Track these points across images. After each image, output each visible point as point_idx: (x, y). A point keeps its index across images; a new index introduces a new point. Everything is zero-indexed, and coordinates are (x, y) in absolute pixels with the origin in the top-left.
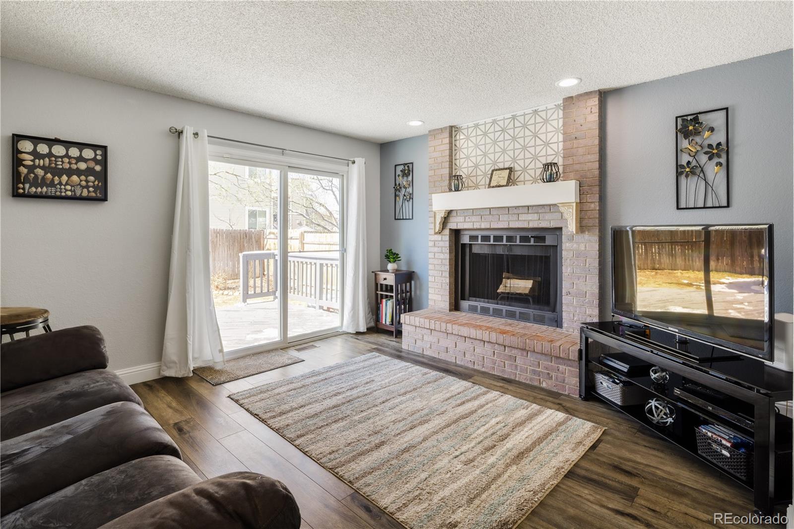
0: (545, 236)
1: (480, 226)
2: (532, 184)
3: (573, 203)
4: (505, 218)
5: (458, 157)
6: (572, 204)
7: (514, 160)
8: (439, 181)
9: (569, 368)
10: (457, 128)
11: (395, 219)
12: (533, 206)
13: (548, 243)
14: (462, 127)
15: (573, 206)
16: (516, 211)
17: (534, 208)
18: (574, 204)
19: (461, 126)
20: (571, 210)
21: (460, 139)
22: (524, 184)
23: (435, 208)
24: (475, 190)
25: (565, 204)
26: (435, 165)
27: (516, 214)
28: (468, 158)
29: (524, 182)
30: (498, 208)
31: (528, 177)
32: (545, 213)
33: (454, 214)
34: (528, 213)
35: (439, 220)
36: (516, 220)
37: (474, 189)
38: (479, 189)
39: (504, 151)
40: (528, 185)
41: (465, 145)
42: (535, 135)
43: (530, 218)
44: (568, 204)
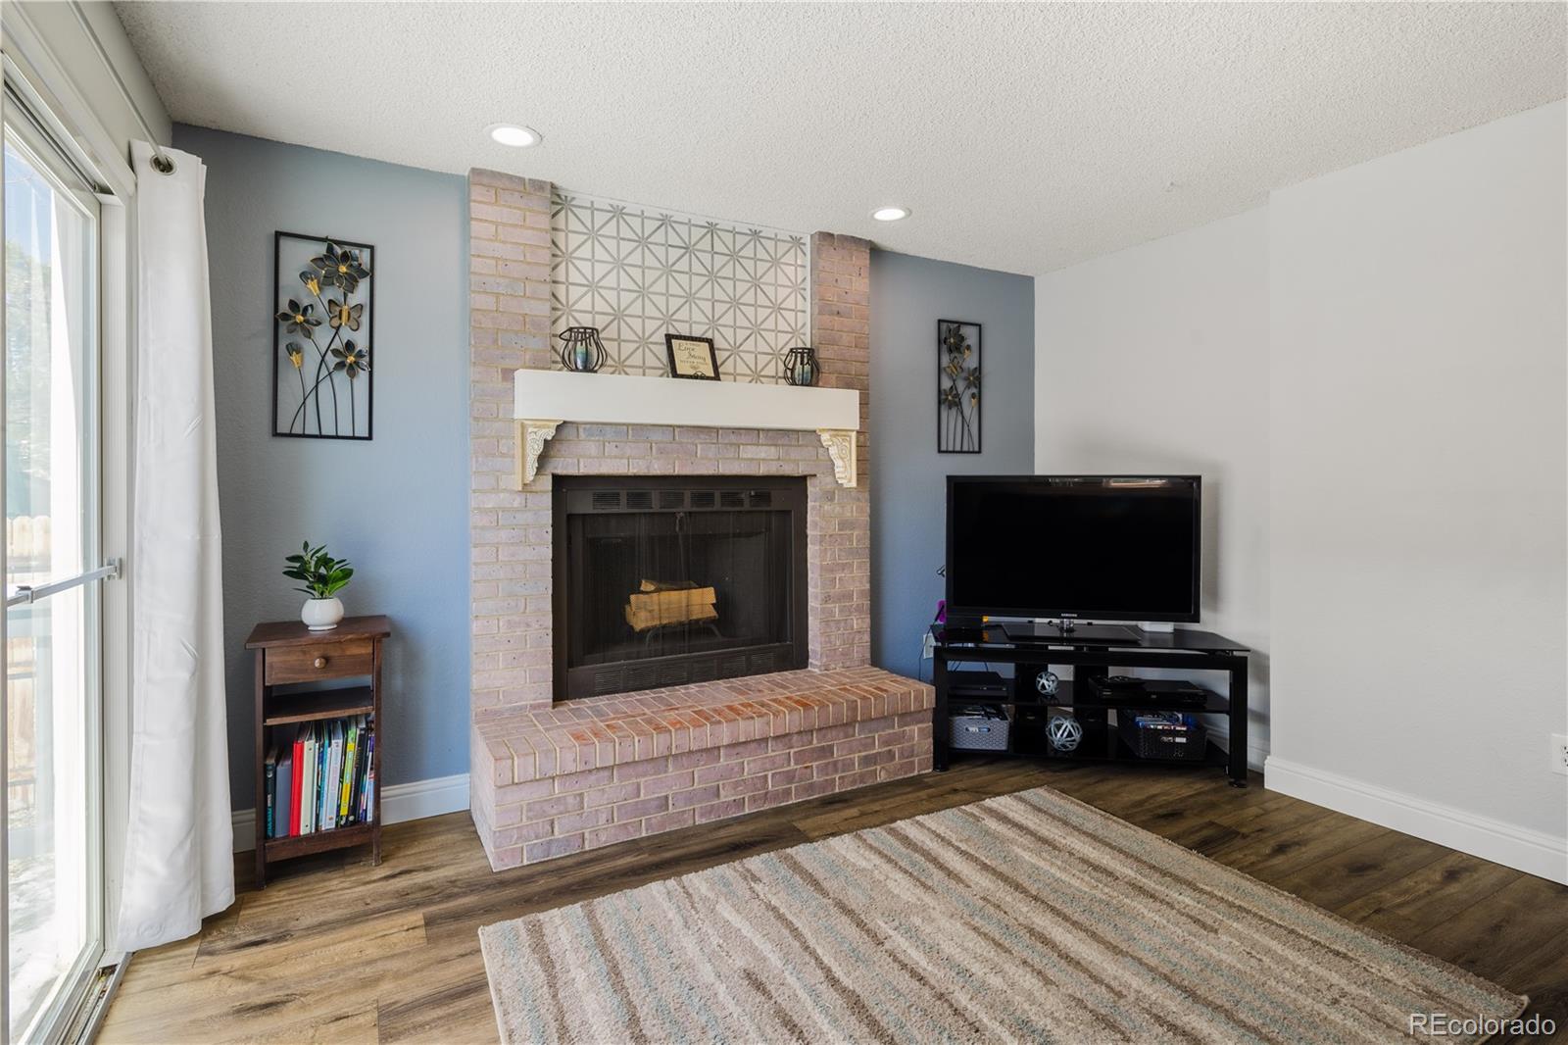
0: (769, 493)
1: (648, 467)
2: (750, 382)
3: (853, 431)
4: (712, 451)
5: (562, 278)
6: (850, 433)
7: (713, 323)
8: (516, 333)
9: (920, 725)
10: (559, 196)
11: (276, 434)
12: (769, 430)
13: (775, 506)
14: (573, 198)
15: (850, 437)
16: (733, 438)
17: (770, 434)
18: (854, 434)
19: (573, 195)
20: (847, 444)
21: (568, 231)
22: (735, 381)
23: (522, 410)
24: (616, 376)
25: (840, 433)
26: (501, 280)
27: (734, 444)
28: (593, 286)
29: (735, 376)
30: (694, 427)
31: (741, 368)
32: (791, 446)
33: (568, 432)
34: (758, 445)
35: (535, 449)
36: (734, 458)
37: (613, 373)
38: (627, 374)
39: (690, 298)
40: (743, 384)
41: (585, 252)
42: (756, 284)
43: (763, 455)
44: (844, 433)
